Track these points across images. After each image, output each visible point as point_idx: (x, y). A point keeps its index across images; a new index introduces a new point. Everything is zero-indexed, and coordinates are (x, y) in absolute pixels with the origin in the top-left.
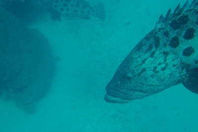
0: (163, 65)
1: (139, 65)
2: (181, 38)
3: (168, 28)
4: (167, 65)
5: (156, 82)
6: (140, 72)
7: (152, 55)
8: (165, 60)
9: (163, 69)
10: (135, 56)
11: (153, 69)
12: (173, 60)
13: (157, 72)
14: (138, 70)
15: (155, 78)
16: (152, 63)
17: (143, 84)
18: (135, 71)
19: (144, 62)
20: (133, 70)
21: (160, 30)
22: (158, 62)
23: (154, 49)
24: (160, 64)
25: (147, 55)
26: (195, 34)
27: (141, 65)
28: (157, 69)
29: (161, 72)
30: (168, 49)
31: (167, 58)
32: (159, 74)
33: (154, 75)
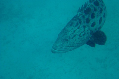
0: (84, 33)
1: (72, 33)
2: (90, 18)
3: (84, 14)
4: (85, 32)
5: (80, 41)
6: (73, 37)
7: (78, 28)
8: (84, 31)
9: (83, 35)
10: (70, 29)
11: (79, 35)
12: (87, 30)
13: (81, 36)
14: (72, 36)
15: (80, 40)
16: (79, 32)
17: (74, 43)
18: (71, 37)
19: (74, 31)
20: (70, 36)
21: (80, 15)
22: (81, 31)
23: (79, 25)
24: (82, 32)
25: (76, 28)
26: (95, 16)
27: (74, 33)
28: (81, 35)
29: (83, 36)
30: (85, 24)
31: (85, 29)
32: (82, 37)
33: (79, 38)
